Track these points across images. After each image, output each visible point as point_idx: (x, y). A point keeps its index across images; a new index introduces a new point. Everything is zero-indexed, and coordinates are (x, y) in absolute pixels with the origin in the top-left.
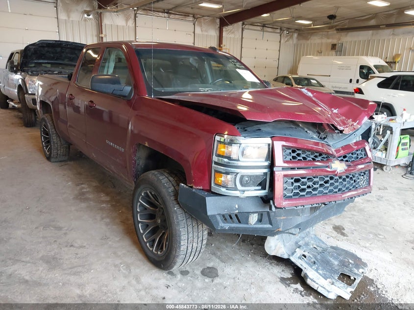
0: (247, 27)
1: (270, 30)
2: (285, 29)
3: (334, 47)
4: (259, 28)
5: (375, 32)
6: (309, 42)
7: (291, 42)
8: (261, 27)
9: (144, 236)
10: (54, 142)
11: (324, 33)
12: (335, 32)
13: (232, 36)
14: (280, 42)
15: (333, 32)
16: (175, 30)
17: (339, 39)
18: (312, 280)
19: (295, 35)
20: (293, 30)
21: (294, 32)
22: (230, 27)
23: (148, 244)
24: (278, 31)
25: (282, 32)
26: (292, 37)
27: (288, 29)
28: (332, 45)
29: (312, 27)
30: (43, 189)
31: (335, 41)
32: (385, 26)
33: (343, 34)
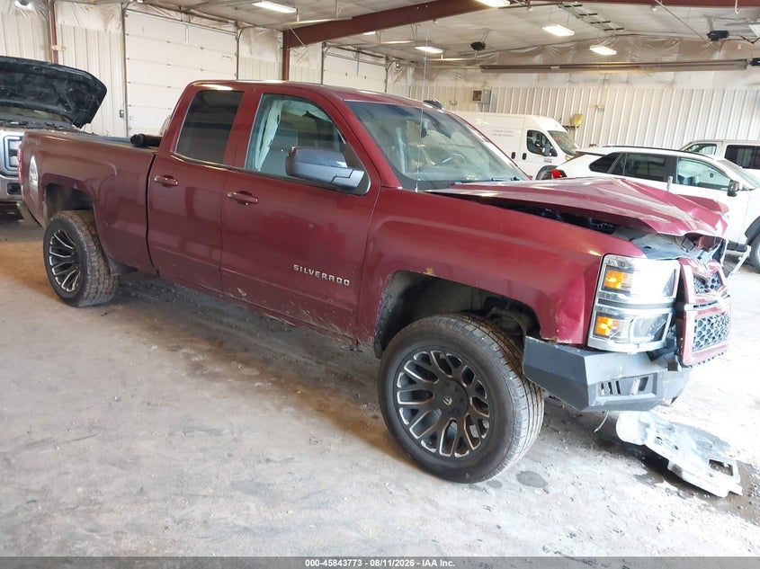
0: (330, 51)
1: (369, 59)
2: (394, 59)
3: (477, 95)
4: (351, 54)
5: (542, 75)
6: (434, 84)
7: (402, 83)
8: (355, 53)
9: (411, 430)
10: (92, 267)
11: (460, 71)
12: (480, 71)
13: (304, 65)
14: (386, 81)
15: (475, 70)
16: (202, 48)
17: (485, 83)
18: (689, 473)
19: (411, 71)
20: (406, 62)
21: (410, 66)
22: (302, 50)
23: (423, 443)
24: (383, 62)
25: (388, 64)
26: (404, 73)
27: (399, 59)
28: (474, 92)
29: (442, 59)
30: (110, 360)
31: (478, 87)
32: (558, 67)
33: (491, 75)
